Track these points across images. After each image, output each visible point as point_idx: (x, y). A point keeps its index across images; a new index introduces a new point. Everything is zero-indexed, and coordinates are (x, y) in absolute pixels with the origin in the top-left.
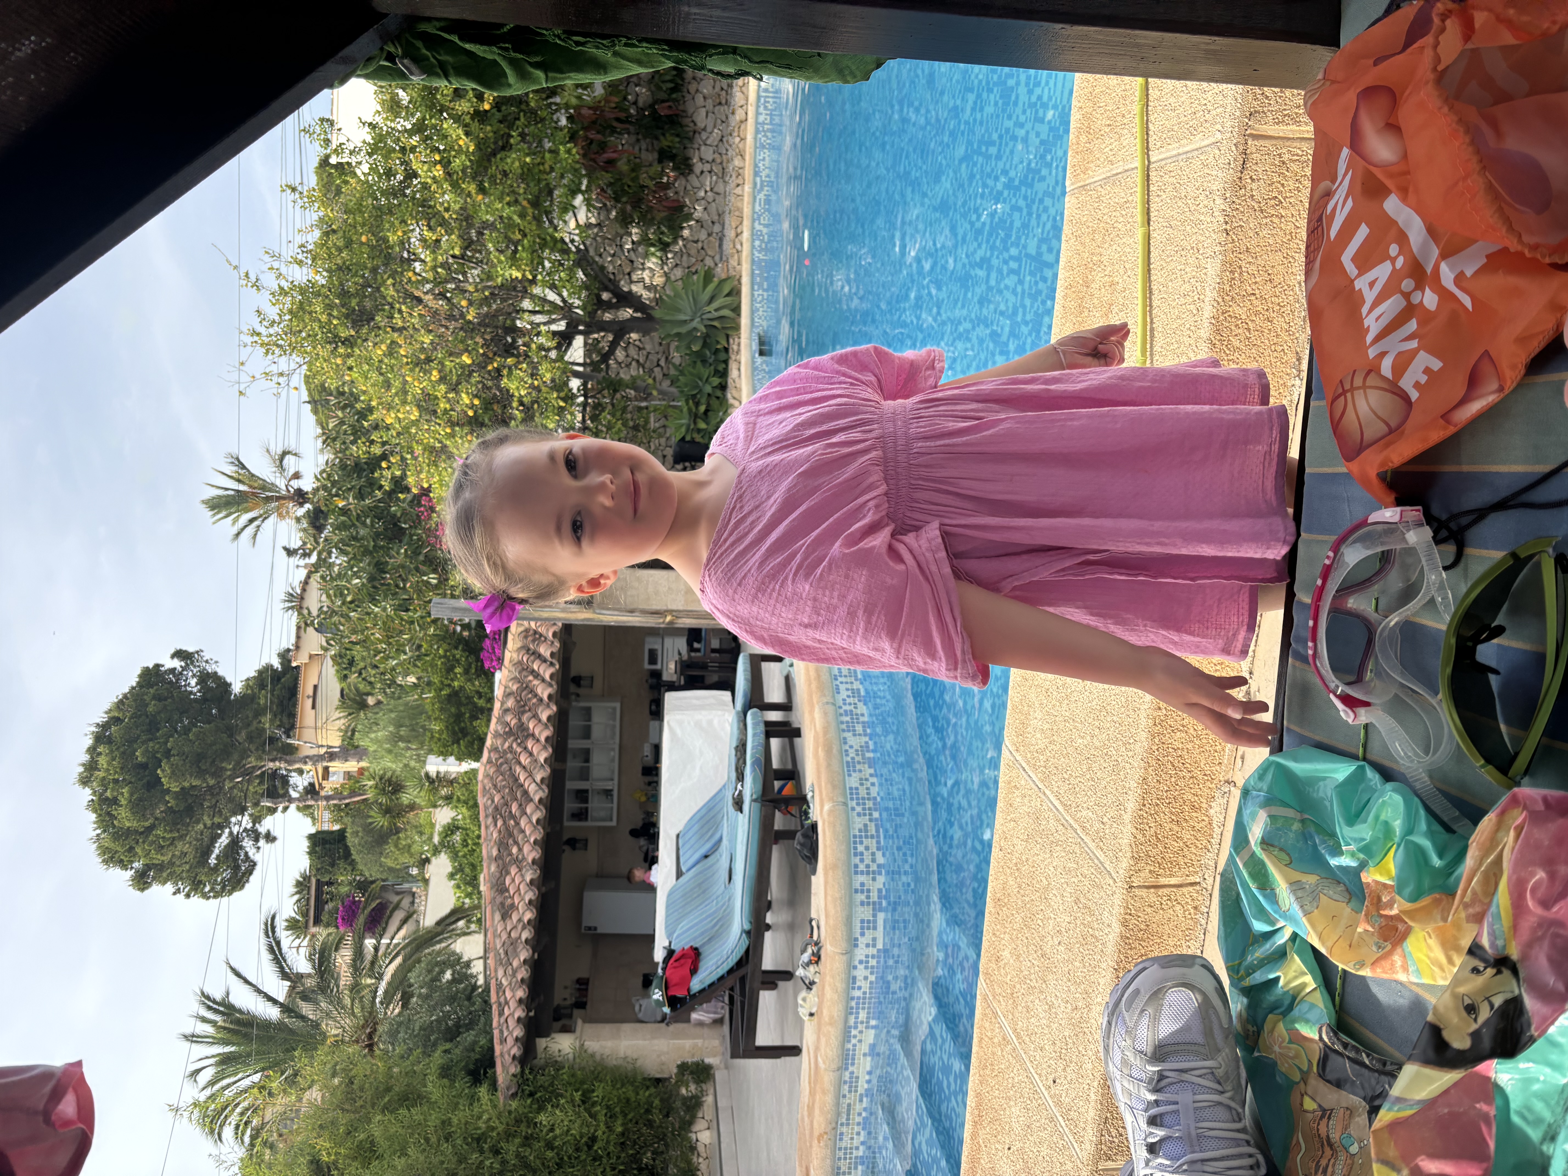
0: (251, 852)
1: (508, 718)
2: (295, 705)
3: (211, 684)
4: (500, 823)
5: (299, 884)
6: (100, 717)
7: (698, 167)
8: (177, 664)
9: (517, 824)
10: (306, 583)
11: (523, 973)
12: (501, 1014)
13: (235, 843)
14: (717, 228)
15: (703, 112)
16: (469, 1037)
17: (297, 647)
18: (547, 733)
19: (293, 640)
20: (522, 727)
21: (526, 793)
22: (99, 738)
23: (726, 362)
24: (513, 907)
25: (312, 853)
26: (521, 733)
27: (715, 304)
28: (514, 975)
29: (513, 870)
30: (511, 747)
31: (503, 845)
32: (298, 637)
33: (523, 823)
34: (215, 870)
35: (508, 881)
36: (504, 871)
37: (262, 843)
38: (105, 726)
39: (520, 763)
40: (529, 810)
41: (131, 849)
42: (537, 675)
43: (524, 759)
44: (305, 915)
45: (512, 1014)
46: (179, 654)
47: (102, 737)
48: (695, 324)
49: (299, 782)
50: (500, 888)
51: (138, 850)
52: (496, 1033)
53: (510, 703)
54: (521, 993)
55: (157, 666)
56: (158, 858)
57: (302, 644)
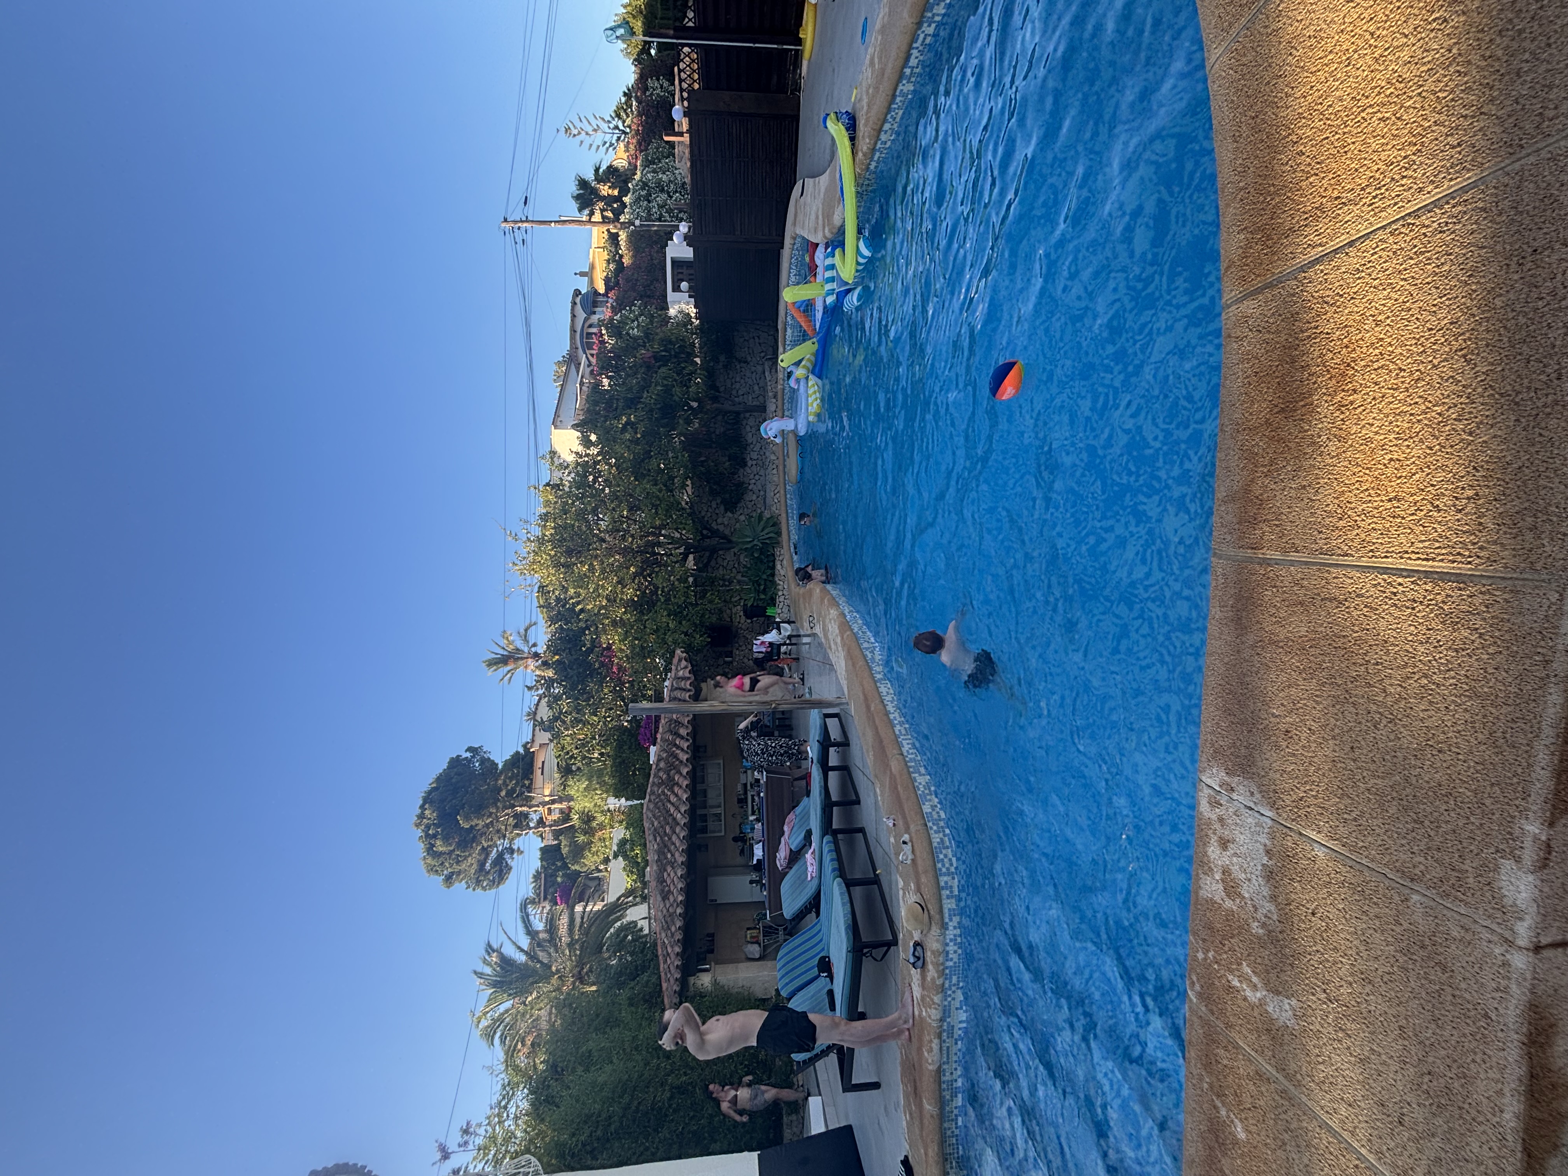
0: (509, 861)
1: (661, 774)
2: (532, 773)
3: (487, 764)
4: (658, 839)
5: (535, 876)
6: (426, 787)
7: (750, 463)
8: (468, 755)
9: (670, 839)
10: (537, 705)
11: (679, 936)
12: (665, 962)
13: (500, 856)
14: (762, 493)
15: (750, 435)
16: (645, 977)
17: (533, 741)
18: (686, 783)
19: (530, 736)
20: (671, 779)
21: (674, 819)
22: (426, 800)
23: (774, 561)
24: (669, 891)
25: (542, 859)
26: (671, 783)
27: (766, 531)
28: (673, 935)
29: (669, 869)
30: (663, 792)
31: (661, 853)
32: (534, 735)
33: (674, 838)
34: (488, 873)
35: (665, 874)
36: (662, 869)
37: (515, 855)
38: (429, 793)
39: (669, 801)
40: (678, 830)
41: (442, 863)
42: (678, 747)
43: (673, 799)
44: (538, 895)
45: (673, 963)
46: (469, 749)
47: (428, 799)
48: (755, 542)
49: (535, 817)
50: (661, 881)
51: (447, 865)
52: (663, 974)
53: (662, 765)
54: (677, 949)
55: (458, 756)
56: (457, 868)
57: (536, 738)
